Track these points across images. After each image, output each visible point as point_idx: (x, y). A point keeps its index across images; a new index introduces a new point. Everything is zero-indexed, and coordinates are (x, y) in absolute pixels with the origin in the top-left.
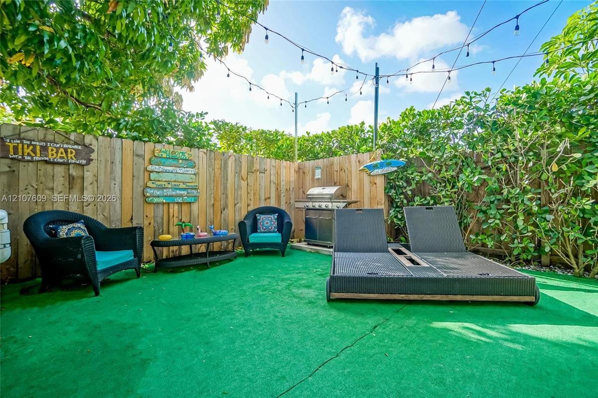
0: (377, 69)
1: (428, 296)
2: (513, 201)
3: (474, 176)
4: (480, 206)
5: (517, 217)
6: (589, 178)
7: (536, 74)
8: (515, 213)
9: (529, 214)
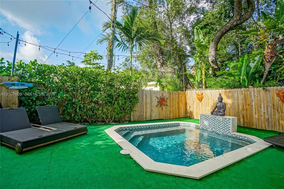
0: (18, 35)
1: (61, 139)
2: (76, 104)
3: (64, 95)
4: (65, 105)
5: (77, 108)
6: (94, 98)
7: (81, 62)
8: (76, 107)
9: (80, 107)
